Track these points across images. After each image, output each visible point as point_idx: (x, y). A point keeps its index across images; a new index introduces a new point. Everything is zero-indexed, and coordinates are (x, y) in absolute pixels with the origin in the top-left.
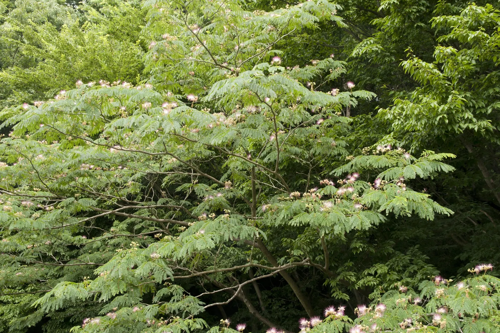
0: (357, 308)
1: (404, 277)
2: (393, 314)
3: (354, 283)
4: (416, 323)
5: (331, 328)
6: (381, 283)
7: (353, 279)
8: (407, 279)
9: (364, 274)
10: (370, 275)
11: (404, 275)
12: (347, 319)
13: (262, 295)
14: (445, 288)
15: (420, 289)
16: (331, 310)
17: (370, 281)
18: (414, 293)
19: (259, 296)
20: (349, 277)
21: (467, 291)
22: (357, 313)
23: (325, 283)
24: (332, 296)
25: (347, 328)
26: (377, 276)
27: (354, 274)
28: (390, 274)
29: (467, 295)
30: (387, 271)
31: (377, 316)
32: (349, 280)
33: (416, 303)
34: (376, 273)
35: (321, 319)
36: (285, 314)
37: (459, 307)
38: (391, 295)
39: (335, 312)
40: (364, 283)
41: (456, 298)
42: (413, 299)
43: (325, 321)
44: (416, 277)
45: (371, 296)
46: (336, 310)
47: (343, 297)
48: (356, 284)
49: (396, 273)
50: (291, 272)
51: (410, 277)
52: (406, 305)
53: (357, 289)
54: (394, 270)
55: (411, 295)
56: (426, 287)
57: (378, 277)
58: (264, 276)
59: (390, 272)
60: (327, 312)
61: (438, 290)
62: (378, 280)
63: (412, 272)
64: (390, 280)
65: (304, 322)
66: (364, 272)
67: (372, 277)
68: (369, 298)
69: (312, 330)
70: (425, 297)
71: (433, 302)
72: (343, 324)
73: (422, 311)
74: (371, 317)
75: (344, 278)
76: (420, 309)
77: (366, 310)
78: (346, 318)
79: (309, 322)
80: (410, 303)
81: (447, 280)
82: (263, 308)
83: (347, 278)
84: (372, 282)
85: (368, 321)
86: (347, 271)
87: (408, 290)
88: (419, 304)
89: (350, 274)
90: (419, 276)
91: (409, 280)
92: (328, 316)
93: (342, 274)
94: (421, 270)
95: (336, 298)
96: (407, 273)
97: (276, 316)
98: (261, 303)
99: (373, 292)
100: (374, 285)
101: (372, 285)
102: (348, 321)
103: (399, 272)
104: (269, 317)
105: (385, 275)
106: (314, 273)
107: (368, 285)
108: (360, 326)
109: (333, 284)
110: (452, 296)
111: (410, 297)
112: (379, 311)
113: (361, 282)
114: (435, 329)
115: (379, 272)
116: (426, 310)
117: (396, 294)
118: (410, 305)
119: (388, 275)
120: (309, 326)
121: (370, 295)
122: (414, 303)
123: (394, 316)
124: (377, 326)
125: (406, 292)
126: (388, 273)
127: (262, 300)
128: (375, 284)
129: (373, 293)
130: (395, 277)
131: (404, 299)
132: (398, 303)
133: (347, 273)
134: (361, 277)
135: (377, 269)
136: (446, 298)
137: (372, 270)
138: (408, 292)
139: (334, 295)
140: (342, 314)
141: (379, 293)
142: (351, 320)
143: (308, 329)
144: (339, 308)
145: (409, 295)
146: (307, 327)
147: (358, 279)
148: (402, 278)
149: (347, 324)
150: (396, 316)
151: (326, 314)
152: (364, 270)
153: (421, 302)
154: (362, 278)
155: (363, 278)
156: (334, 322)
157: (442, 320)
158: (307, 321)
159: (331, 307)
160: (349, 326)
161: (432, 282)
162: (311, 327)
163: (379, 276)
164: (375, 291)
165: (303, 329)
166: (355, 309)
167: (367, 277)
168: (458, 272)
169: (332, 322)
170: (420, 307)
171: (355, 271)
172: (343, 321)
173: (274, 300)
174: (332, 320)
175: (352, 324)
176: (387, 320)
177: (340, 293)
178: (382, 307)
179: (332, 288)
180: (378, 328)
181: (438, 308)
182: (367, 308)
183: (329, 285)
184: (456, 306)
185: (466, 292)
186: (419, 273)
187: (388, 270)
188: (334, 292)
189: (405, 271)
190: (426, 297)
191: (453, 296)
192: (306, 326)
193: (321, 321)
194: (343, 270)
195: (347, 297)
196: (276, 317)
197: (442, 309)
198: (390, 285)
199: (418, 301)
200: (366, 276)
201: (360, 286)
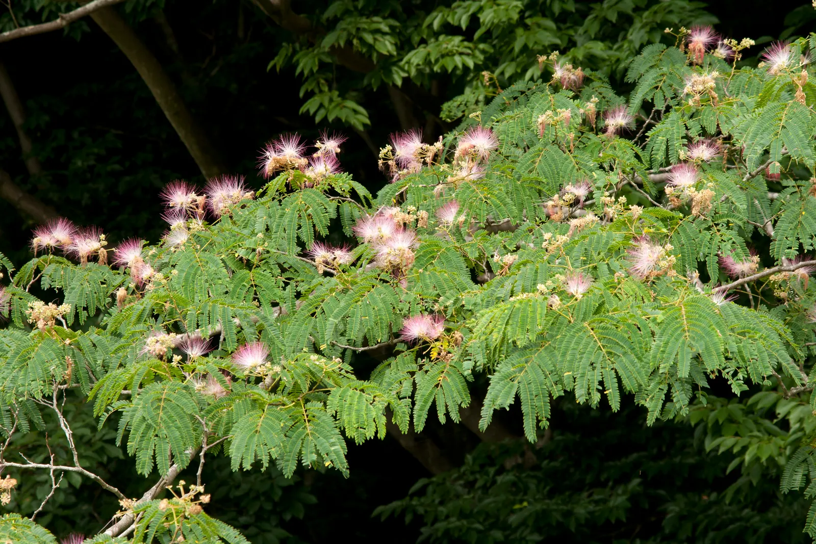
0: (389, 147)
1: (579, 40)
2: (519, 168)
3: (388, 62)
4: (603, 198)
5: (286, 220)
6: (491, 62)
7: (387, 46)
8: (590, 44)
9: (430, 26)
10: (450, 29)
11: (581, 30)
12: (347, 188)
13: (26, 112)
14: (722, 71)
15: (631, 77)
16: (290, 152)
17: (450, 54)
18: (610, 93)
19: (17, 118)
20: (369, 38)
21: (799, 78)
22: (387, 166)
23: (278, 62)
24: (303, 109)
25: (346, 221)
26: (477, 35)
27: (391, 27)
28: (526, 27)
29: (799, 93)
30: (516, 16)
31: (464, 174)
32: (371, 47)
33: (611, 129)
34: (474, 21)
35: (247, 186)
36: (121, 188)
37: (766, 139)
38: (522, 98)
39: (304, 161)
40: (427, 62)
41: (759, 105)
42: (601, 115)
43: (263, 194)
44: (624, 38)
45: (450, 109)
46: (309, 152)
47: (343, 115)
48: (395, 64)
49: (550, 24)
50: (143, 18)
51: (602, 40)
52: (572, 135)
53: (399, 82)
54: (545, 11)
55: (595, 99)
56: (653, 71)
57: (483, 39)
58: (30, 29)
59: (528, 21)
60: (271, 160)
61: (695, 77)
62: (483, 52)
63: (613, 18)
64: (525, 48)
65: (180, 198)
66: (428, 21)
67: (457, 39)
68: (443, 115)
69: (215, 228)
70: (647, 106)
71: (672, 124)
72: (334, 204)
73: (630, 154)
74: (440, 178)
75: (349, 43)
76: (625, 150)
77: (423, 154)
78: (345, 182)
79: (201, 200)
80: (591, 130)
81: (734, 42)
82: (33, 166)
83: (361, 40)
84: (458, 60)
85: (429, 193)
86: (361, 13)
87: (587, 81)
88: (623, 133)
89: (375, 26)
90: (636, 35)
91: (598, 48)
92: (276, 173)
93: (342, 25)
94: (646, 14)
95: (318, 119)
96: (591, 25)
97: (86, 195)
98: (26, 145)
99: (461, 92)
100: (466, 68)
101: (456, 68)
102: (354, 194)
103: (562, 19)
104: (54, 196)
105: (508, 31)
106: (241, 34)
107: (444, 68)
108: (396, 210)
109: (306, 63)
110: (742, 98)
111: (590, 106)
112: (473, 155)
113: (415, 58)
114: (672, 218)
115: (487, 17)
116: (645, 156)
117: (539, 95)
118: (591, 135)
119: (520, 31)
120: (200, 211)
121: (445, 106)
122: (604, 130)
123: (525, 175)
124: (459, 213)
125: (578, 91)
126: (521, 22)
127: (29, 133)
128: (471, 63)
129: (459, 99)
130: (548, 38)
131: (565, 113)
132: (545, 126)
133: (364, 23)
134: (416, 39)
135: (481, 9)
136: (723, 105)
137: (459, 11)
138: (587, 90)
139: (310, 106)
140: (330, 167)
141: (481, 98)
142: (362, 190)
143: (198, 224)
144: (318, 145)
145: (588, 99)
146: (194, 215)
147: (405, 46)
148: (572, 44)
149: (349, 208)
150: (533, 176)
151: (269, 166)
152: (428, 12)
153: (634, 127)
154: (419, 44)
155: (423, 42)
156: (298, 199)
157: (699, 186)
158: (193, 195)
159: (288, 139)
160: (356, 213)
161: (676, 52)
162: (210, 218)
163: (487, 36)
164: (468, 90)
165: (177, 223)
166: (383, 152)
167: (441, 38)
168: (787, 21)
169: (288, 199)
170: (624, 142)
171: (393, 15)
172: (331, 192)
173: (76, 135)
174: (289, 189)
175: (370, 206)
176: (500, 189)
177: (331, 100)
178: (481, 142)
179: (301, 80)
180: (462, 218)
181: (689, 142)
182: (426, 146)
183: (291, 66)
184: (755, 135)
185: (799, 83)
186: (637, 24)
187: (522, 13)
188: (309, 95)
189: (584, 16)
190: (652, 105)
191: (751, 100)
192: (189, 214)
193: (249, 194)
194: (347, 12)
195: (360, 118)
196: (86, 199)
197: (703, 147)
198: (525, 71)
199: (619, 120)
200: (436, 35)
201: (413, 72)
